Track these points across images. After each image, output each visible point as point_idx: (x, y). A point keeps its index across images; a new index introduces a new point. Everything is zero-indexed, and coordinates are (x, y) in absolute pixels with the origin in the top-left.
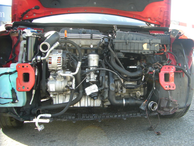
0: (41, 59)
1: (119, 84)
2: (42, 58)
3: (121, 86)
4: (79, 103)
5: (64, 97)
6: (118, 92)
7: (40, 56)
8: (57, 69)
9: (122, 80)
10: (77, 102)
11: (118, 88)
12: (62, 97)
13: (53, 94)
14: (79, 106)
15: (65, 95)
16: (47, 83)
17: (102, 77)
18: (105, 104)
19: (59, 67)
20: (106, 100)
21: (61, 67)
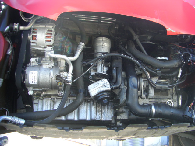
0: (19, 28)
1: (143, 82)
2: (22, 28)
3: (145, 84)
4: (76, 111)
5: (52, 103)
6: (141, 95)
7: (18, 24)
8: (45, 49)
9: (149, 74)
10: (74, 110)
11: (141, 88)
12: (49, 103)
13: (33, 91)
14: (76, 118)
15: (54, 99)
16: (25, 69)
17: (117, 68)
18: (118, 118)
19: (47, 47)
20: (121, 110)
21: (52, 47)
